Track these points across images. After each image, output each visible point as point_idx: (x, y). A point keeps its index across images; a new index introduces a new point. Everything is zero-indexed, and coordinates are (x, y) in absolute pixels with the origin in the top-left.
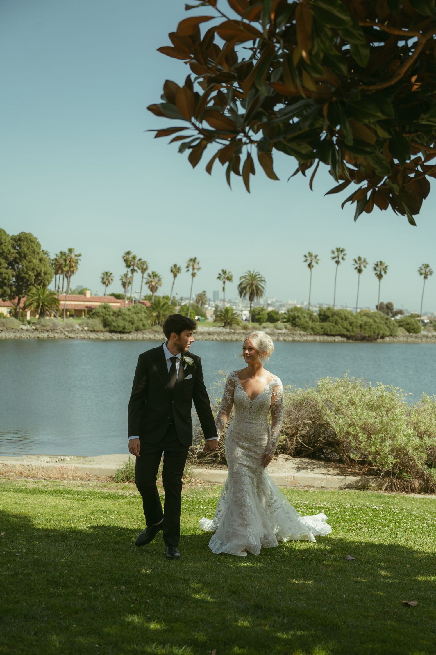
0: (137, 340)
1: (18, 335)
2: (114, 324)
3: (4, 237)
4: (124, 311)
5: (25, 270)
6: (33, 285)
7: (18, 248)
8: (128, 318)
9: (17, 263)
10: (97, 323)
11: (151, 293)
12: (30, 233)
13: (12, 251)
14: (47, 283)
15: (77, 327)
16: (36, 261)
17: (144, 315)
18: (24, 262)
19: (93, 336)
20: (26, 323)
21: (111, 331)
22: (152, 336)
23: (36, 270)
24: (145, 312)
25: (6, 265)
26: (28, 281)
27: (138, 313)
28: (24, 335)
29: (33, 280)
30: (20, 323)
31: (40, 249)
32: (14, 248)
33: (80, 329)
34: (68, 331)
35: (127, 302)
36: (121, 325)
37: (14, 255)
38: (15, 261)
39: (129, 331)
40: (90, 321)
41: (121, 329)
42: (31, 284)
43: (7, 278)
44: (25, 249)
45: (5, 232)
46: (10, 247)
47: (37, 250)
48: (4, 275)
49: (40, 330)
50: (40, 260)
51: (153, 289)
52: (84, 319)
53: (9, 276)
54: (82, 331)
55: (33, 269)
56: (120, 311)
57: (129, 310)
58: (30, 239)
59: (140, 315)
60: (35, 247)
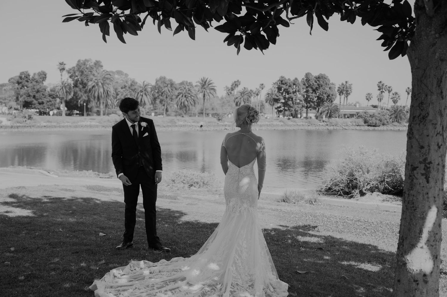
0: (383, 131)
1: (317, 128)
2: (371, 122)
3: (311, 77)
4: (376, 114)
5: (322, 94)
6: (326, 101)
7: (318, 82)
8: (378, 119)
9: (318, 90)
10: (361, 121)
11: (394, 104)
12: (324, 74)
13: (315, 84)
14: (333, 100)
15: (350, 123)
16: (327, 89)
17: (388, 116)
18: (321, 89)
19: (358, 128)
20: (322, 121)
21: (368, 126)
22: (392, 128)
23: (328, 94)
24: (388, 115)
25: (311, 91)
26: (323, 99)
27: (384, 115)
28: (321, 128)
29: (326, 99)
30: (319, 121)
31: (329, 82)
32: (316, 82)
33: (351, 124)
34: (344, 126)
35: (379, 109)
36: (374, 122)
37: (316, 86)
38: (317, 89)
39: (378, 125)
40: (357, 120)
41: (374, 124)
42: (325, 101)
43: (312, 98)
44: (322, 83)
45: (311, 74)
46: (314, 82)
47: (328, 83)
48: (311, 96)
49: (329, 125)
50: (330, 88)
51: (395, 102)
52: (353, 119)
53: (313, 97)
54: (352, 125)
55: (326, 93)
56: (374, 115)
57: (379, 114)
58: (324, 77)
59: (385, 117)
60: (327, 81)
